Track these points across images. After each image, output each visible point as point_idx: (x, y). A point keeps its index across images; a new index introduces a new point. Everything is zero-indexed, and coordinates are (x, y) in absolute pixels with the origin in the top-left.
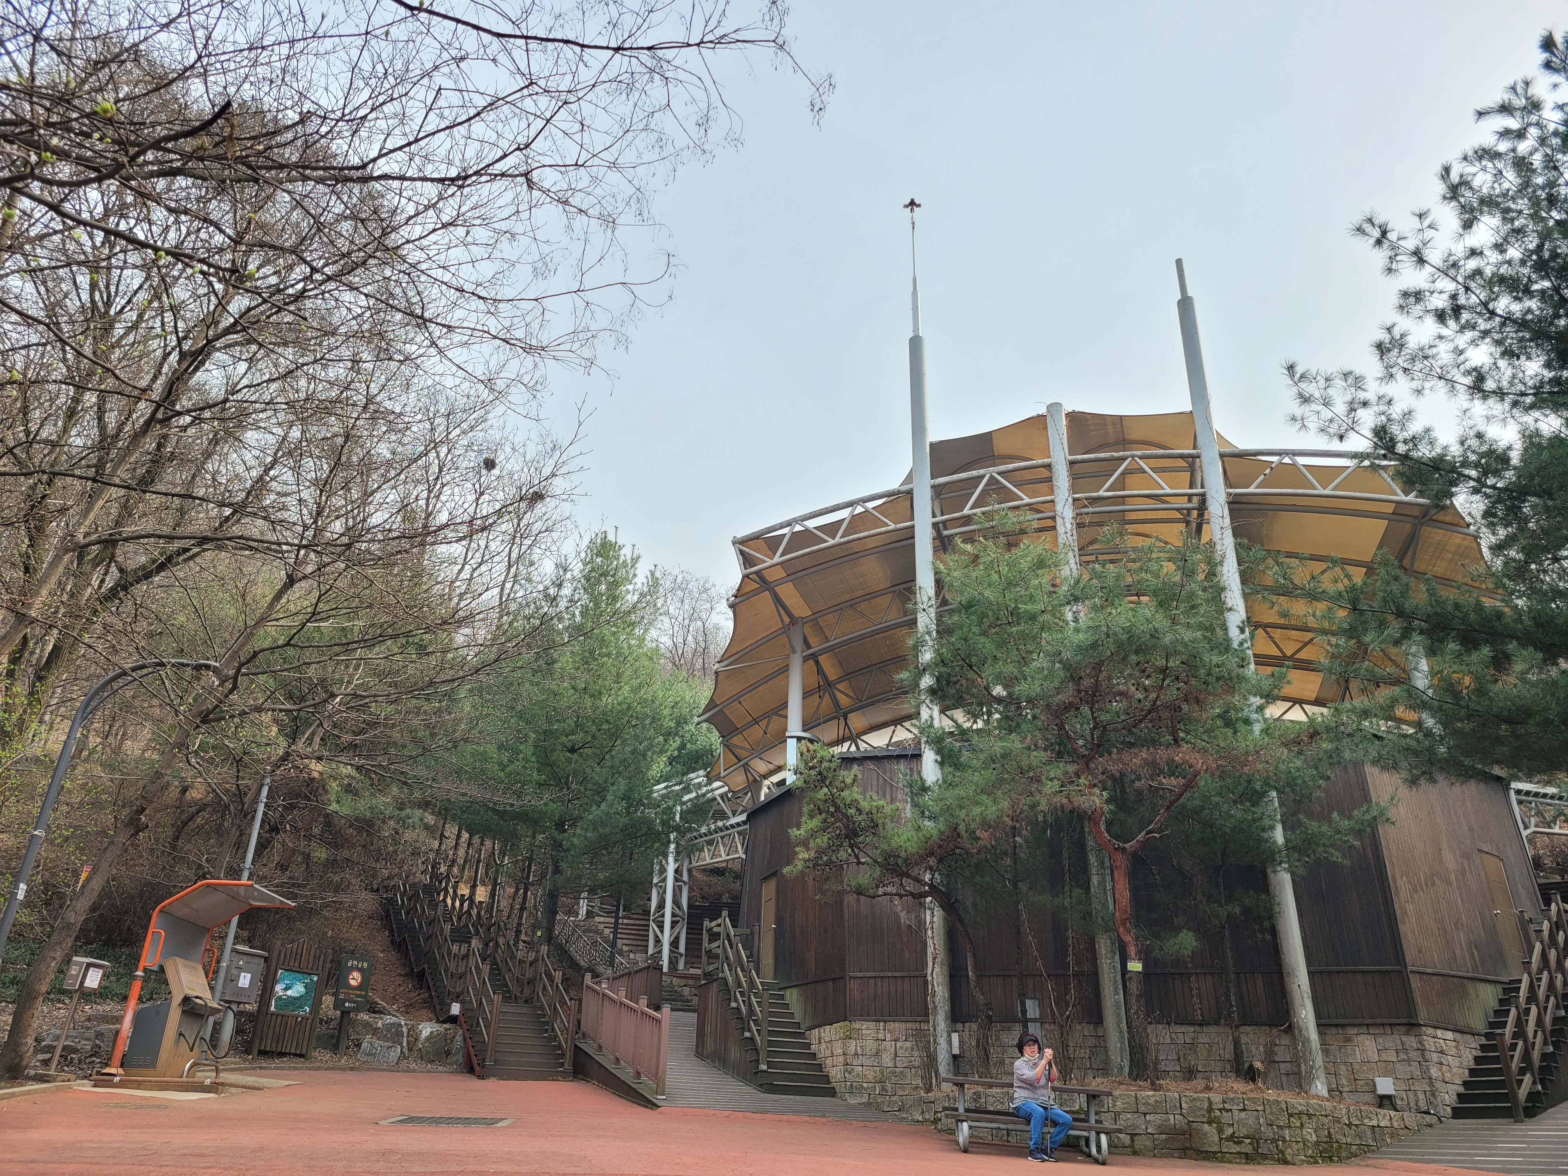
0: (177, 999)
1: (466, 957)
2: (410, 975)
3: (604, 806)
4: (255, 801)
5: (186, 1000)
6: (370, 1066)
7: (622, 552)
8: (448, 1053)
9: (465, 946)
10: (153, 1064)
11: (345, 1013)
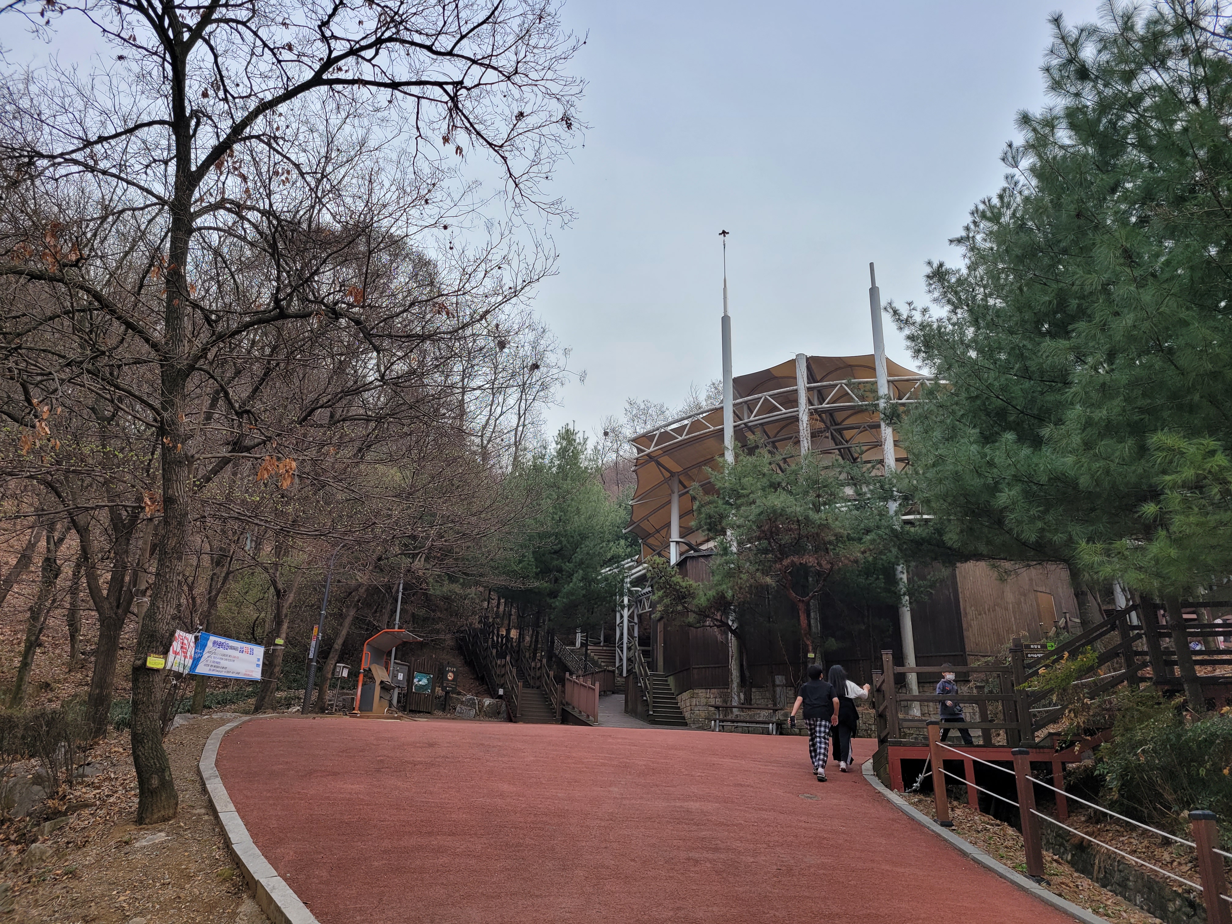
0: (378, 682)
1: (504, 666)
2: (477, 678)
3: (571, 585)
4: (398, 591)
5: (382, 682)
6: (461, 718)
7: (578, 435)
8: (499, 713)
9: (503, 660)
10: (371, 710)
11: (447, 693)
